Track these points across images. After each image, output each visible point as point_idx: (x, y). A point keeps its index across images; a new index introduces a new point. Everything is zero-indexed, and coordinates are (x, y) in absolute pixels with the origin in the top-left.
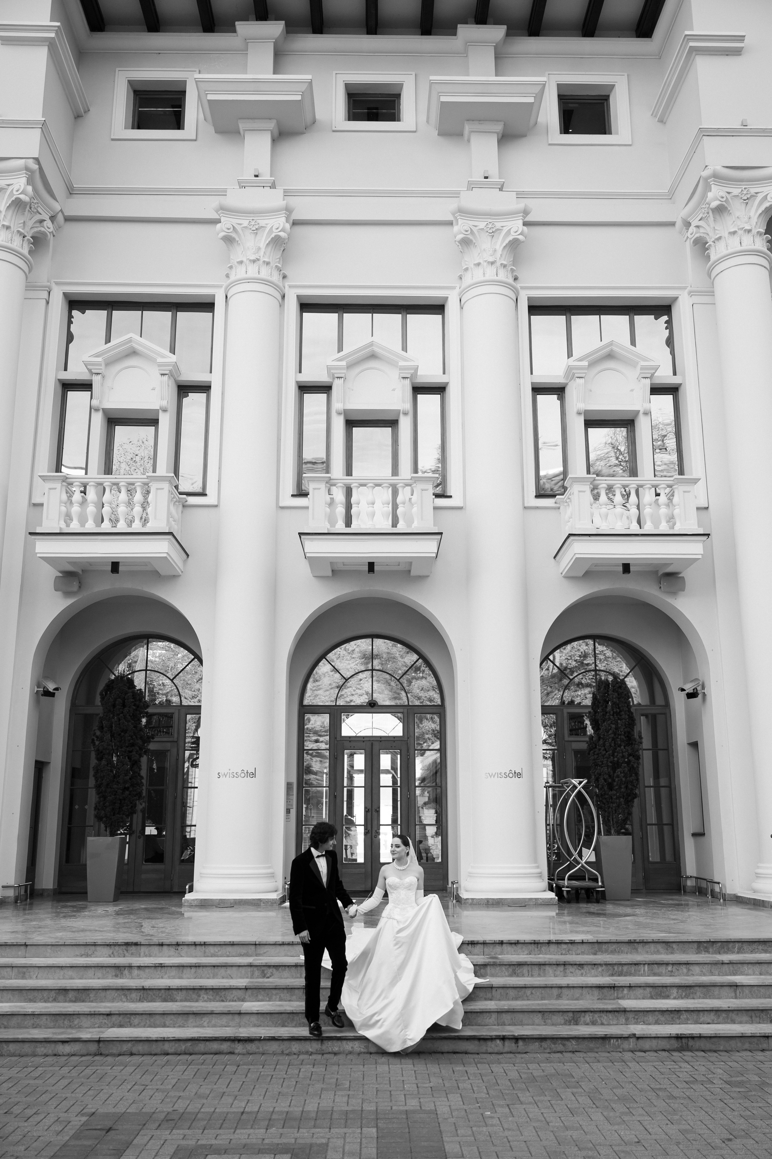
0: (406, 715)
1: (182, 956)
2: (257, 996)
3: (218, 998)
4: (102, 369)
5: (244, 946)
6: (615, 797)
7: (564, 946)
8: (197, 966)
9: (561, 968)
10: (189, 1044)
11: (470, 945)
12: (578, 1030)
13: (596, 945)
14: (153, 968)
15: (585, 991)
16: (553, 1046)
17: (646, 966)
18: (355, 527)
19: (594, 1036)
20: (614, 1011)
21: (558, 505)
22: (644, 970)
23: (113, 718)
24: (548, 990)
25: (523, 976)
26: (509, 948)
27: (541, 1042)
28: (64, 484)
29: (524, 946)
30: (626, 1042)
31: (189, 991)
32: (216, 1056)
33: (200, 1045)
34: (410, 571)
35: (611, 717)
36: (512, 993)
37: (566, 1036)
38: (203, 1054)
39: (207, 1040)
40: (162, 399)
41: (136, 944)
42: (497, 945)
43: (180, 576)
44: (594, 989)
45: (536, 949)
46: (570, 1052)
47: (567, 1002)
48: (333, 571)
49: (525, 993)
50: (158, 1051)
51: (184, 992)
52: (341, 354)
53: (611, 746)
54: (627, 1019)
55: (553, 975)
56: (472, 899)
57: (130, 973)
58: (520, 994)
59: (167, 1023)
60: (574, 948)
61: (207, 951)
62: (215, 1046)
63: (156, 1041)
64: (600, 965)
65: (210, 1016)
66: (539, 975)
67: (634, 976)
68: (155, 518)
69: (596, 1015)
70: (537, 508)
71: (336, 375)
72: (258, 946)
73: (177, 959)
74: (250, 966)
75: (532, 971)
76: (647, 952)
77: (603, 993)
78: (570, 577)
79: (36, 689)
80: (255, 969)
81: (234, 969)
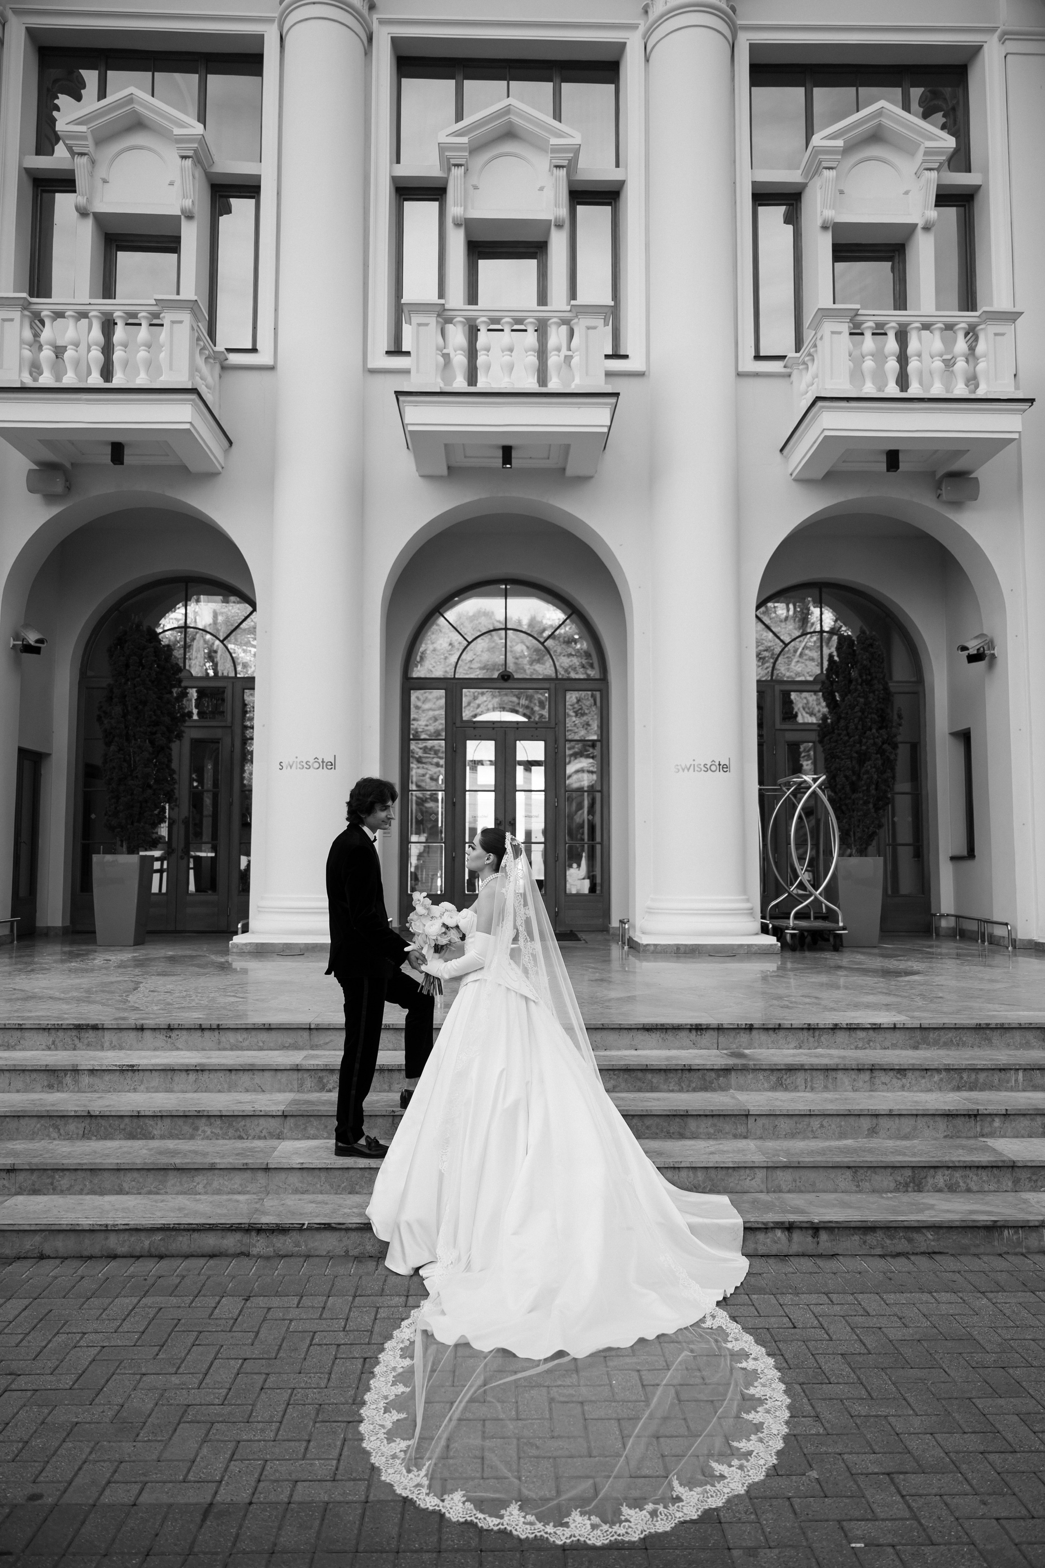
0: (553, 691)
1: (178, 1049)
2: (305, 1129)
3: (231, 1132)
4: (91, 148)
5: (290, 1031)
6: (861, 802)
7: (861, 1034)
8: (200, 1070)
9: (866, 1076)
10: (158, 1237)
11: (694, 1032)
12: (931, 1207)
13: (918, 1033)
14: (118, 1073)
15: (921, 1122)
16: (888, 1242)
17: (1021, 1073)
18: (483, 384)
19: (971, 1224)
20: (992, 1167)
21: (788, 370)
22: (1016, 1080)
23: (126, 683)
24: (852, 1120)
25: (796, 1089)
26: (763, 1037)
27: (865, 1234)
28: (27, 313)
29: (790, 1034)
30: (1034, 1234)
31: (176, 1119)
32: (212, 1262)
33: (181, 1238)
34: (564, 469)
35: (859, 687)
36: (784, 1125)
37: (916, 1225)
38: (187, 1257)
39: (194, 1230)
40: (184, 196)
41: (95, 1028)
42: (742, 1032)
43: (219, 474)
44: (938, 1119)
45: (811, 1039)
46: (923, 1253)
47: (890, 1143)
48: (449, 468)
49: (809, 1125)
50: (96, 1250)
51: (168, 1121)
52: (462, 124)
53: (856, 728)
54: (1016, 1182)
55: (850, 1088)
56: (656, 945)
57: (76, 1082)
58: (800, 1126)
59: (126, 1186)
60: (878, 1037)
61: (223, 1039)
62: (210, 1241)
63: (92, 1231)
64: (938, 1070)
65: (209, 1173)
66: (826, 1088)
67: (998, 1090)
68: (171, 369)
69: (958, 1174)
70: (757, 375)
71: (453, 161)
72: (314, 1032)
73: (168, 1053)
74: (297, 1069)
75: (812, 1080)
76: (1009, 1045)
77: (954, 1127)
78: (804, 480)
79: (12, 642)
80: (306, 1075)
81: (267, 1074)
